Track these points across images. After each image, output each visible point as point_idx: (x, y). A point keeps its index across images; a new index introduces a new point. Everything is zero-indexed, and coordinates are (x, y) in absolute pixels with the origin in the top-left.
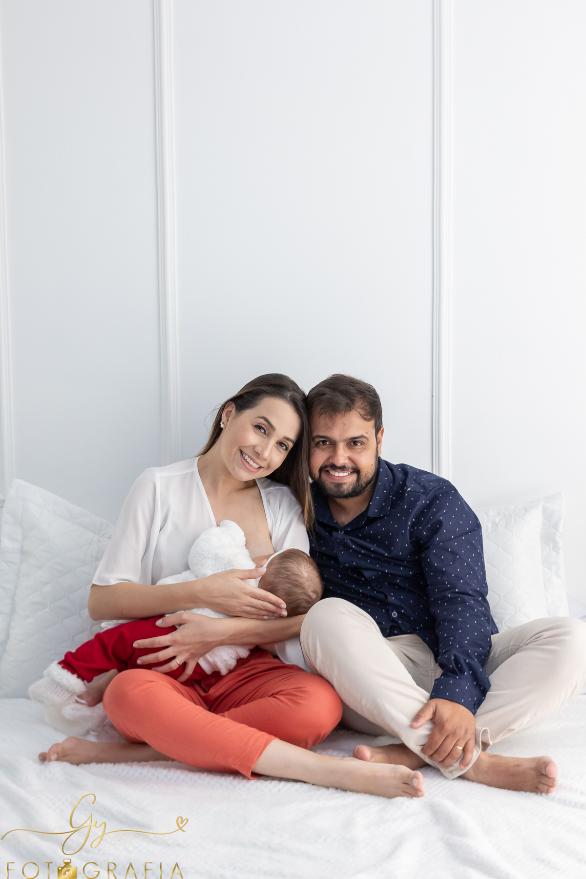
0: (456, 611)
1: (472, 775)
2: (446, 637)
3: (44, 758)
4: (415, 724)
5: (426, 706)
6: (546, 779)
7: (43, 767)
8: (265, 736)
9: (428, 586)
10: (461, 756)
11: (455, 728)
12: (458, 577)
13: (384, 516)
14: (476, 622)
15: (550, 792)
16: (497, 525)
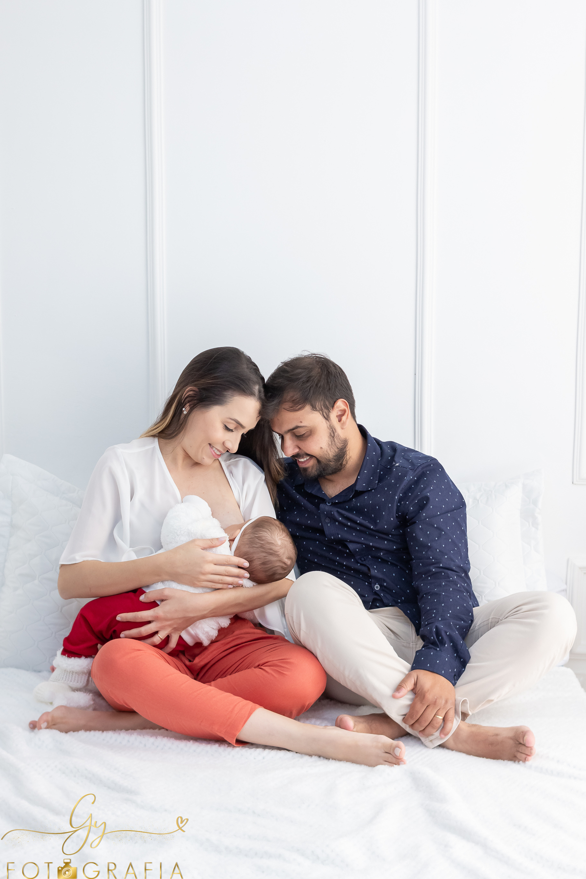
0: (440, 585)
1: (451, 744)
2: (429, 610)
3: (34, 726)
4: (397, 694)
5: (408, 676)
6: (524, 747)
7: (32, 734)
8: (250, 704)
9: (412, 559)
10: (441, 725)
11: (436, 698)
12: (442, 553)
13: (371, 490)
14: (458, 597)
15: (528, 761)
16: (478, 501)
